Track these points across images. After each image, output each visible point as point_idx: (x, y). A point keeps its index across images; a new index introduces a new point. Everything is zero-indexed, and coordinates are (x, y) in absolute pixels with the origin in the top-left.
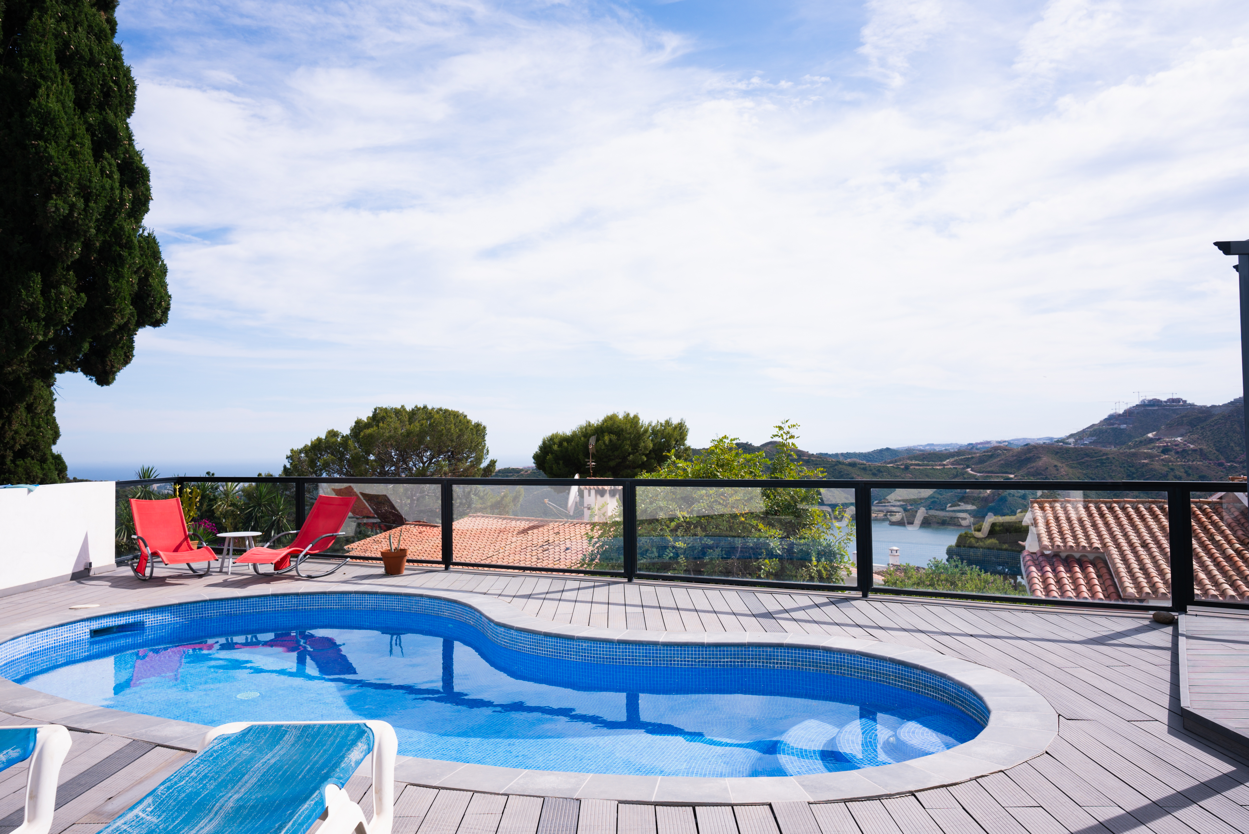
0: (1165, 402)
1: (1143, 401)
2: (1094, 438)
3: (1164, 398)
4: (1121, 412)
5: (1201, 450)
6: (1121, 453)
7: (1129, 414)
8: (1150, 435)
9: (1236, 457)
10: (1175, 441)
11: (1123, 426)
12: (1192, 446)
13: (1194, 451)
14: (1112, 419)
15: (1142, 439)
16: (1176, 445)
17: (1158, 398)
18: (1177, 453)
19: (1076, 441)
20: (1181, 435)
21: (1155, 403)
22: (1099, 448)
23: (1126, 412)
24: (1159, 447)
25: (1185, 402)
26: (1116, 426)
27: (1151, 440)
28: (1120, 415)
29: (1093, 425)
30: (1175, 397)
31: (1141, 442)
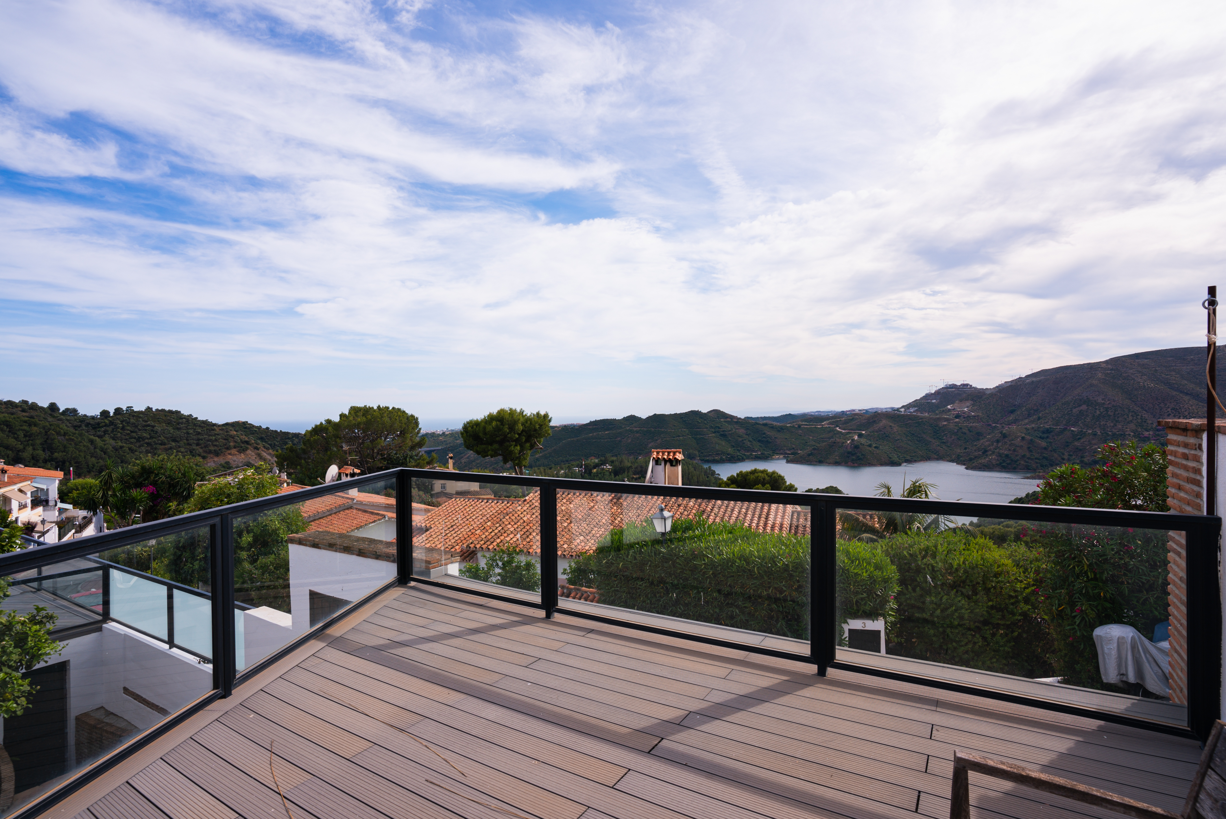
0: (959, 386)
1: (946, 385)
2: (916, 408)
3: (959, 384)
4: (933, 392)
5: (978, 416)
6: (931, 418)
7: (938, 393)
8: (949, 407)
9: (998, 421)
10: (963, 410)
11: (934, 401)
12: (973, 414)
13: (974, 416)
14: (928, 396)
15: (944, 409)
16: (964, 413)
17: (955, 383)
18: (964, 418)
19: (905, 410)
20: (968, 407)
21: (954, 386)
22: (919, 414)
23: (936, 392)
24: (954, 414)
25: (971, 386)
26: (929, 401)
27: (949, 410)
28: (932, 394)
29: (916, 400)
30: (965, 383)
31: (943, 411)
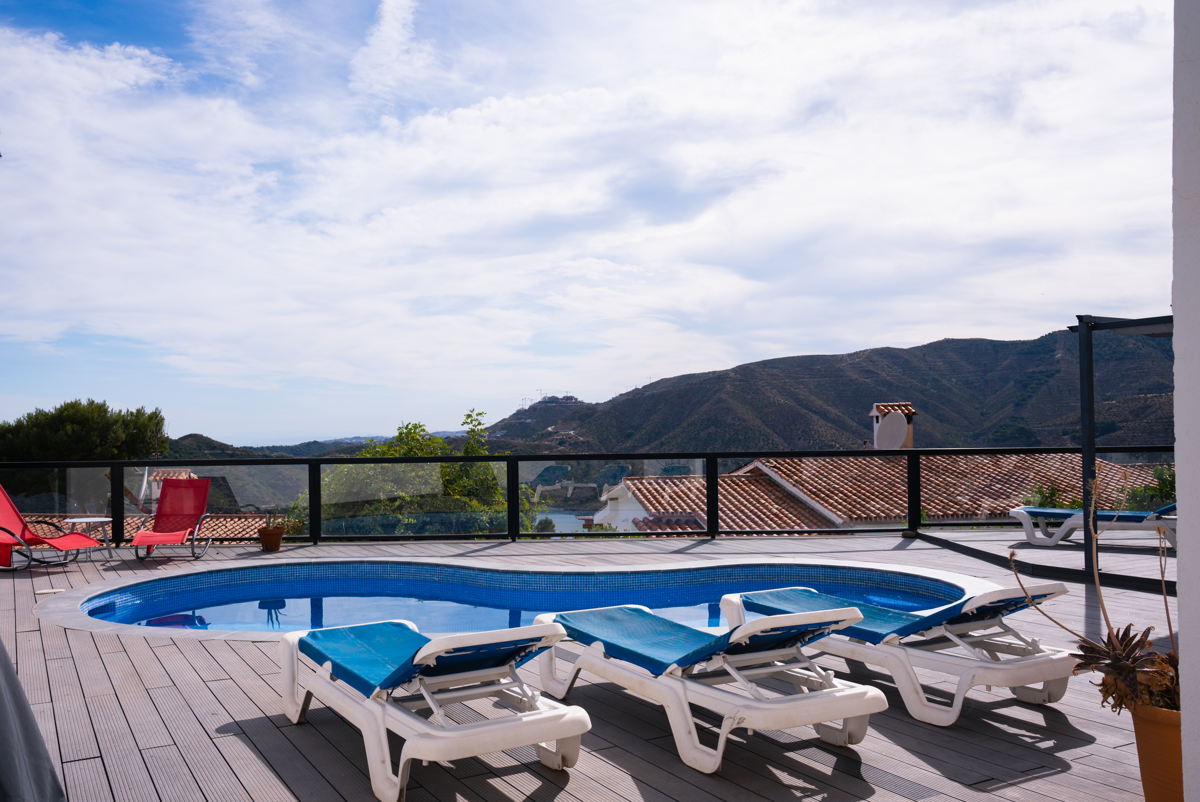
0: (562, 399)
1: (544, 398)
2: (505, 432)
3: (560, 396)
4: (527, 408)
5: (588, 442)
6: (527, 445)
7: (533, 408)
8: (550, 429)
9: (613, 448)
10: (569, 434)
11: (529, 421)
12: (581, 439)
13: (583, 442)
14: (520, 414)
15: (544, 432)
16: (570, 438)
17: (556, 395)
18: (570, 444)
19: (490, 434)
20: (574, 429)
21: (554, 400)
22: (509, 440)
23: (530, 407)
24: (557, 440)
25: (576, 399)
26: (522, 420)
27: (550, 434)
28: (526, 410)
29: (504, 419)
30: (569, 395)
31: (542, 435)
